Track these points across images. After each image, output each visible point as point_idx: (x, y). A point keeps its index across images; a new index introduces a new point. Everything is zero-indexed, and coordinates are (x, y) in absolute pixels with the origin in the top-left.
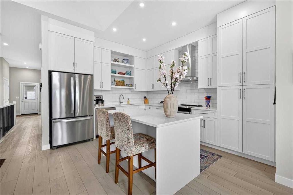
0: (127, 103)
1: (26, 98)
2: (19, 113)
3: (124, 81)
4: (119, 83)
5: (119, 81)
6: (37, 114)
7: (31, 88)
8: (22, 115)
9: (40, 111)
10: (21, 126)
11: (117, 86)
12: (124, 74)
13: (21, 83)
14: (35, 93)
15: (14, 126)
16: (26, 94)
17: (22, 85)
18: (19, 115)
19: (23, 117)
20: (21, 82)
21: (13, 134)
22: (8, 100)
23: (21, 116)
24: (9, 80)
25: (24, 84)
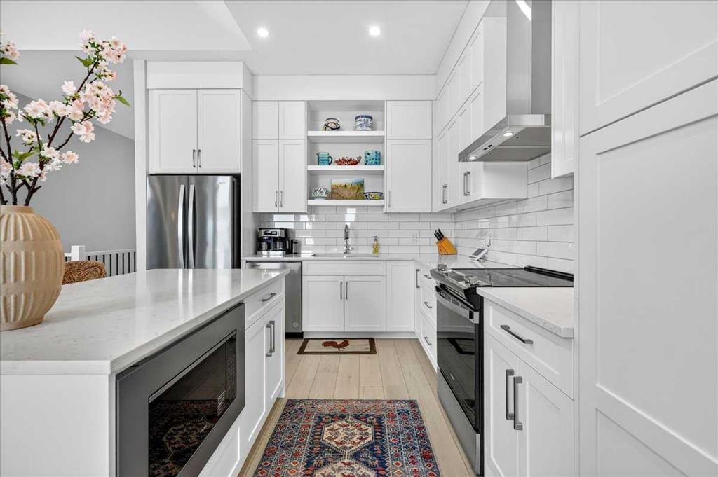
0: (371, 252)
3: (361, 185)
4: (346, 192)
5: (346, 186)
11: (332, 198)
12: (355, 163)
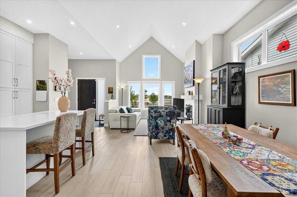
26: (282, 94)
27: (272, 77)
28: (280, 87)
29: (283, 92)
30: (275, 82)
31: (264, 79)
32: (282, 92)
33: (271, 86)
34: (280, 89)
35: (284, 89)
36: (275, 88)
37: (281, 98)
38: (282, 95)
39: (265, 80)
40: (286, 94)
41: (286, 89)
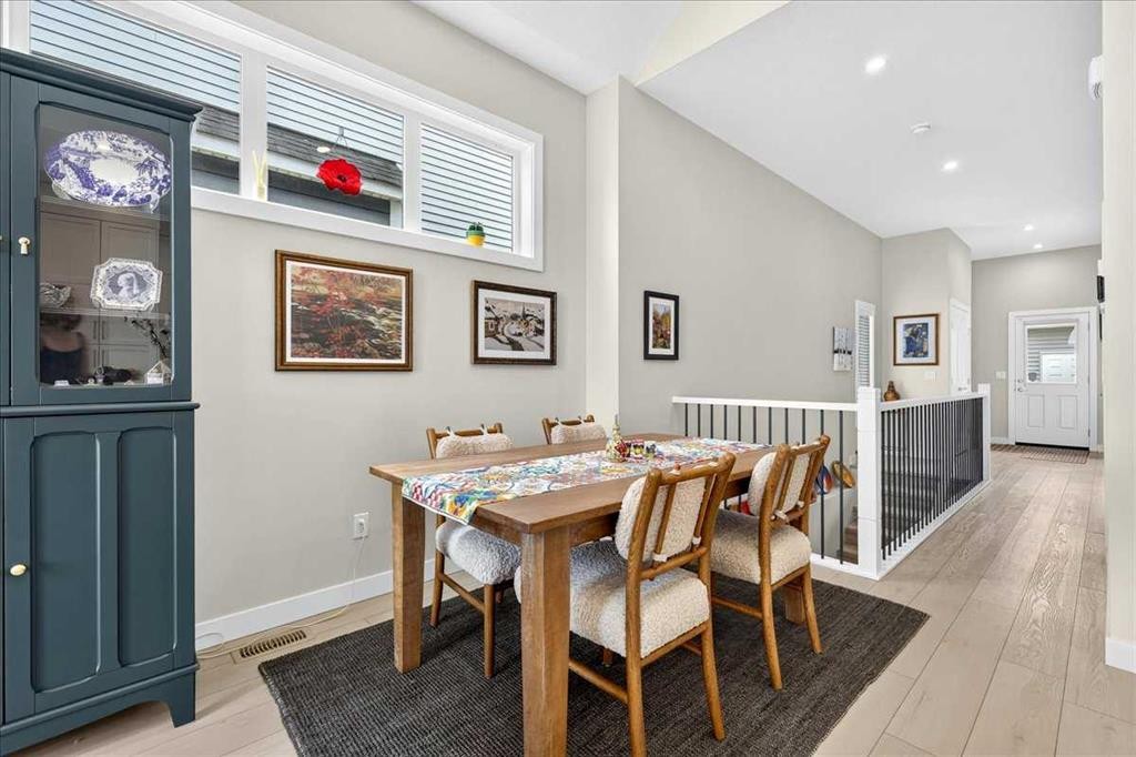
1: (1033, 376)
2: (1007, 436)
6: (1087, 449)
7: (1056, 336)
8: (1017, 444)
9: (1100, 441)
10: (1011, 492)
13: (1012, 315)
14: (1074, 356)
15: (984, 484)
16: (1038, 363)
17: (1020, 325)
18: (1007, 446)
19: (1020, 454)
20: (1016, 314)
21: (973, 513)
22: (965, 382)
23: (1015, 450)
24: (969, 309)
25: (1025, 319)
26: (376, 334)
27: (344, 273)
28: (373, 312)
29: (381, 328)
30: (353, 291)
31: (305, 271)
32: (377, 330)
33: (339, 302)
34: (371, 319)
35: (385, 321)
36: (355, 314)
37: (375, 346)
38: (379, 337)
39: (314, 274)
40: (390, 337)
41: (392, 320)
